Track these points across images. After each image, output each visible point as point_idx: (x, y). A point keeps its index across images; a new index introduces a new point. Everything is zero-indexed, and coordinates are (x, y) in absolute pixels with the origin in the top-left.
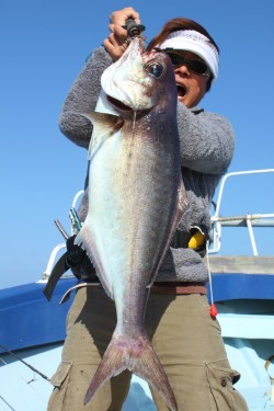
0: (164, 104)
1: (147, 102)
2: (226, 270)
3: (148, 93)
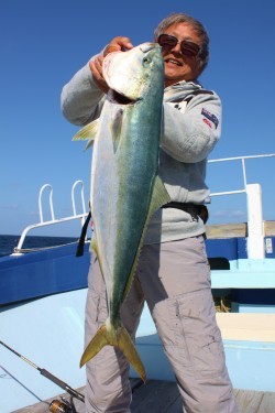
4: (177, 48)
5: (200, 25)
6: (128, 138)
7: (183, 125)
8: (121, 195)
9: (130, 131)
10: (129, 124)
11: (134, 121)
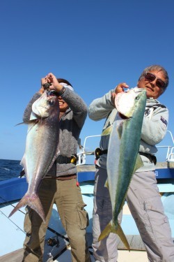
0: (54, 115)
1: (47, 114)
2: (86, 171)
3: (48, 111)
4: (154, 82)
5: (166, 73)
6: (125, 135)
7: (150, 128)
8: (120, 162)
9: (126, 132)
10: (126, 129)
11: (128, 127)
